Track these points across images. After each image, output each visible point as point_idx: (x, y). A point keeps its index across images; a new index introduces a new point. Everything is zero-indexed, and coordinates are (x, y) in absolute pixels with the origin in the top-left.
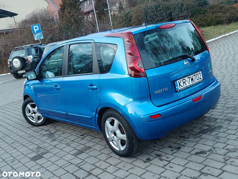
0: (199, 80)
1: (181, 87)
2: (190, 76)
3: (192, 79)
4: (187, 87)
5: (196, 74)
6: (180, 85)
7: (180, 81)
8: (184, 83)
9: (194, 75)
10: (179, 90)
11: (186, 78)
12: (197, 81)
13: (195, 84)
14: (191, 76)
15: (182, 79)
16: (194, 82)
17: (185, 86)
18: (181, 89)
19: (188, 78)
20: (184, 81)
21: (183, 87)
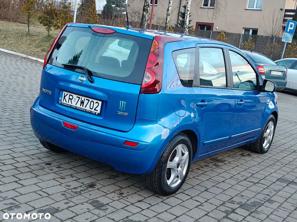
0: (93, 110)
1: (64, 102)
2: (81, 97)
3: (82, 103)
4: (71, 105)
5: (91, 100)
6: (64, 98)
7: (66, 93)
8: (70, 100)
9: (87, 100)
10: (61, 103)
11: (75, 96)
12: (88, 108)
13: (84, 110)
14: (83, 98)
15: (69, 94)
16: (84, 108)
17: (70, 103)
18: (63, 103)
19: (77, 97)
20: (71, 97)
21: (67, 103)
